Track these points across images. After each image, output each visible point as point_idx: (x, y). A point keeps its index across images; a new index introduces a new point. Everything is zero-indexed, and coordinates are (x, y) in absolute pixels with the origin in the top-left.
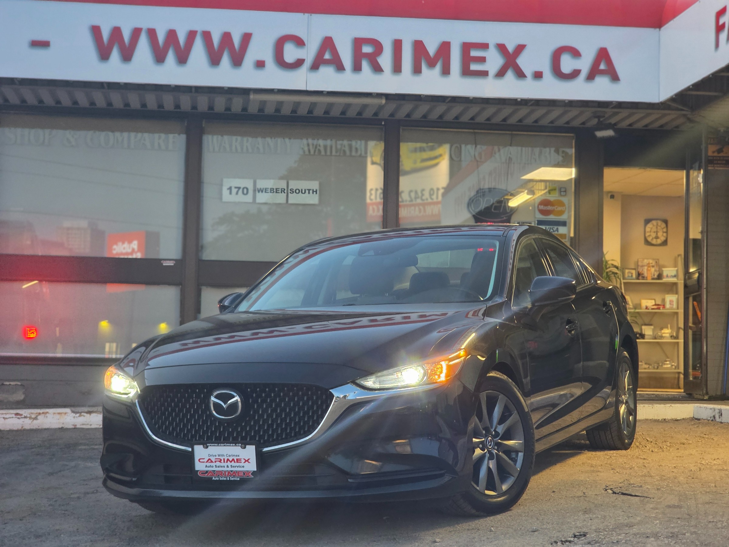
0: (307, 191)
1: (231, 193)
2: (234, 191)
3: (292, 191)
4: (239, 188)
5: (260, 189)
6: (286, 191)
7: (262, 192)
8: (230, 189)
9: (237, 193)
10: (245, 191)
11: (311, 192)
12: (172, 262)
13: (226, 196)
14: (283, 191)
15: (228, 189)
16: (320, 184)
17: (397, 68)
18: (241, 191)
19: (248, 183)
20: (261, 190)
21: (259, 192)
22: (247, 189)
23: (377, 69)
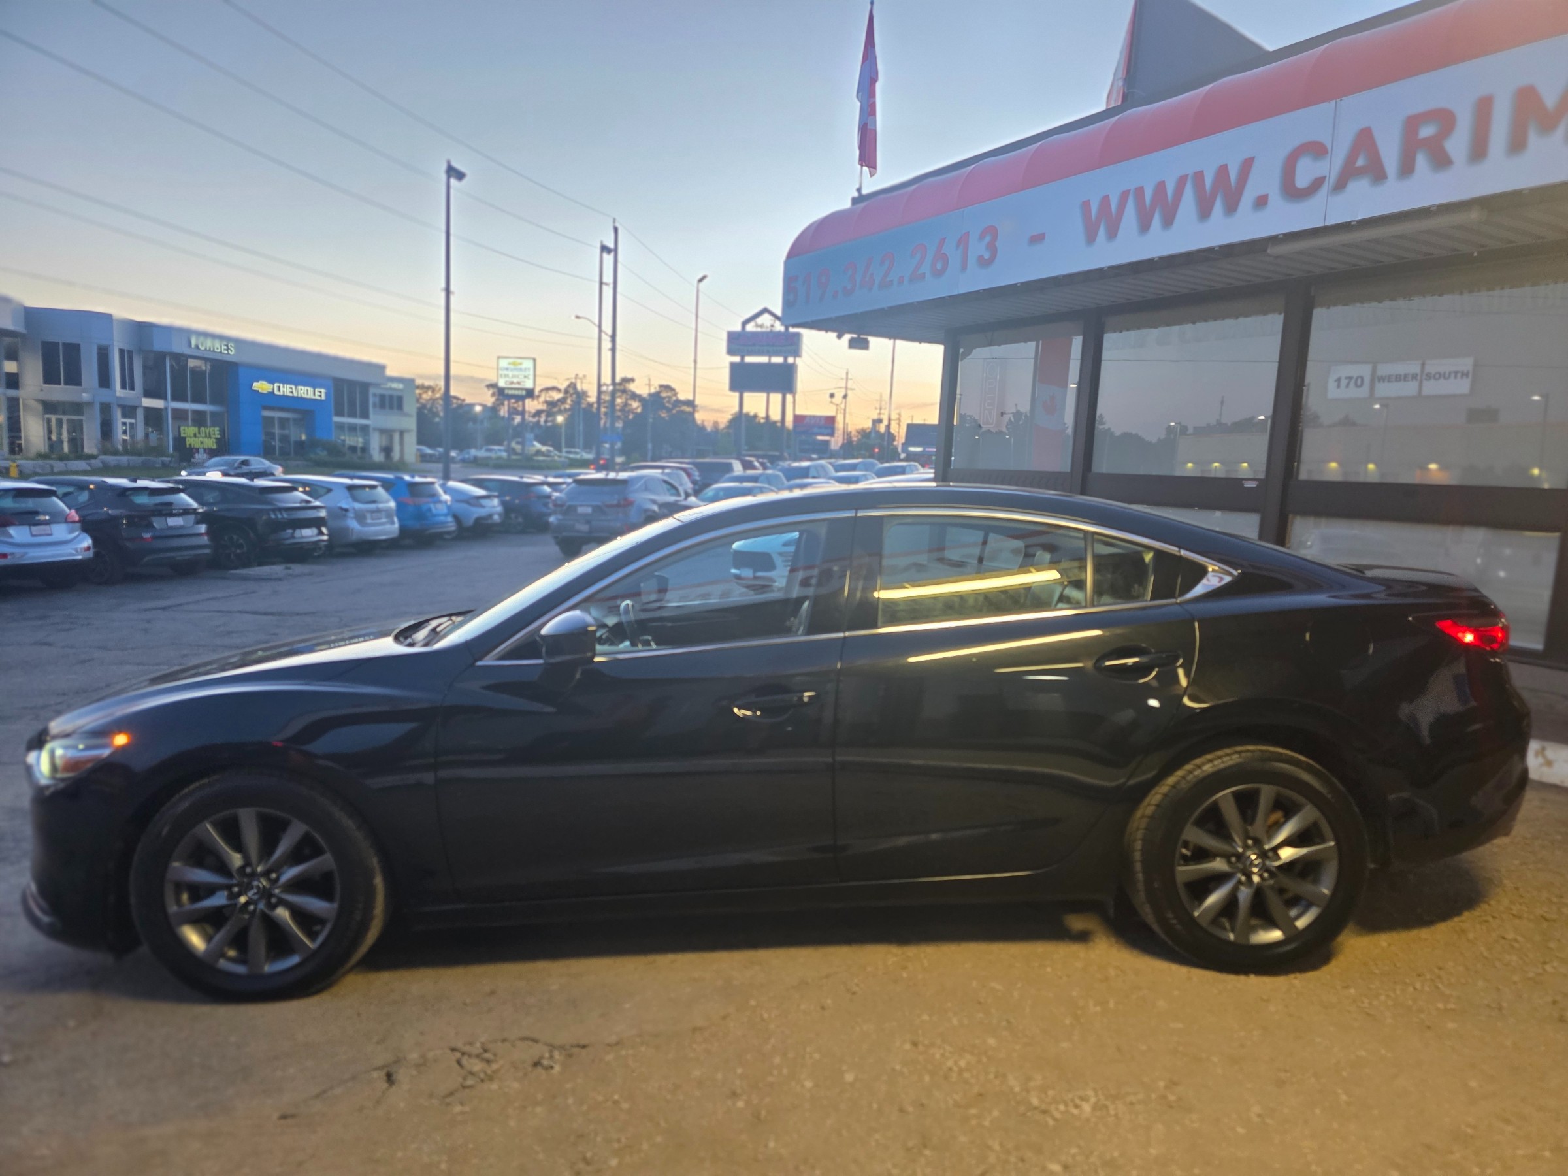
0: (1453, 375)
1: (1339, 386)
2: (1344, 382)
3: (1429, 377)
4: (1350, 378)
5: (1382, 377)
6: (1419, 378)
7: (1384, 381)
8: (1339, 380)
9: (1347, 386)
10: (1359, 382)
11: (1459, 375)
12: (1254, 482)
13: (1333, 392)
14: (1414, 377)
15: (1336, 381)
16: (1476, 365)
17: (1479, 151)
18: (1353, 382)
19: (1365, 370)
20: (1382, 379)
21: (1379, 381)
22: (1362, 378)
23: (1441, 161)
